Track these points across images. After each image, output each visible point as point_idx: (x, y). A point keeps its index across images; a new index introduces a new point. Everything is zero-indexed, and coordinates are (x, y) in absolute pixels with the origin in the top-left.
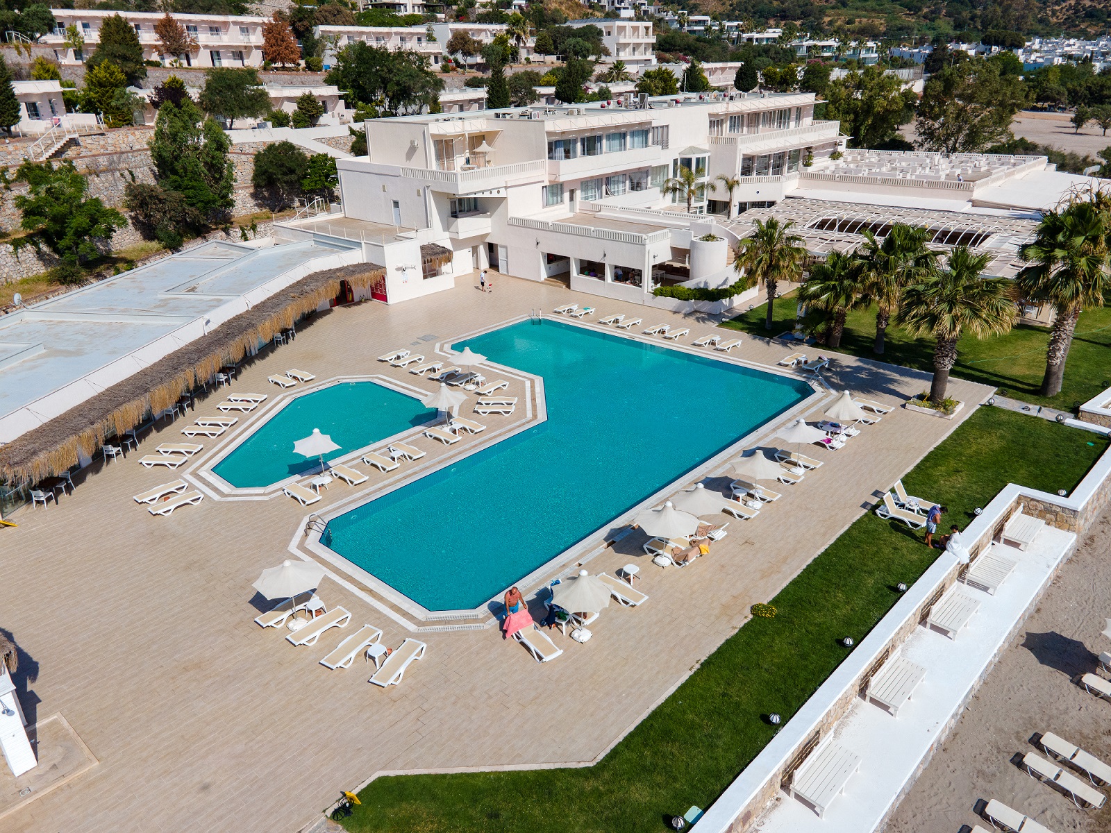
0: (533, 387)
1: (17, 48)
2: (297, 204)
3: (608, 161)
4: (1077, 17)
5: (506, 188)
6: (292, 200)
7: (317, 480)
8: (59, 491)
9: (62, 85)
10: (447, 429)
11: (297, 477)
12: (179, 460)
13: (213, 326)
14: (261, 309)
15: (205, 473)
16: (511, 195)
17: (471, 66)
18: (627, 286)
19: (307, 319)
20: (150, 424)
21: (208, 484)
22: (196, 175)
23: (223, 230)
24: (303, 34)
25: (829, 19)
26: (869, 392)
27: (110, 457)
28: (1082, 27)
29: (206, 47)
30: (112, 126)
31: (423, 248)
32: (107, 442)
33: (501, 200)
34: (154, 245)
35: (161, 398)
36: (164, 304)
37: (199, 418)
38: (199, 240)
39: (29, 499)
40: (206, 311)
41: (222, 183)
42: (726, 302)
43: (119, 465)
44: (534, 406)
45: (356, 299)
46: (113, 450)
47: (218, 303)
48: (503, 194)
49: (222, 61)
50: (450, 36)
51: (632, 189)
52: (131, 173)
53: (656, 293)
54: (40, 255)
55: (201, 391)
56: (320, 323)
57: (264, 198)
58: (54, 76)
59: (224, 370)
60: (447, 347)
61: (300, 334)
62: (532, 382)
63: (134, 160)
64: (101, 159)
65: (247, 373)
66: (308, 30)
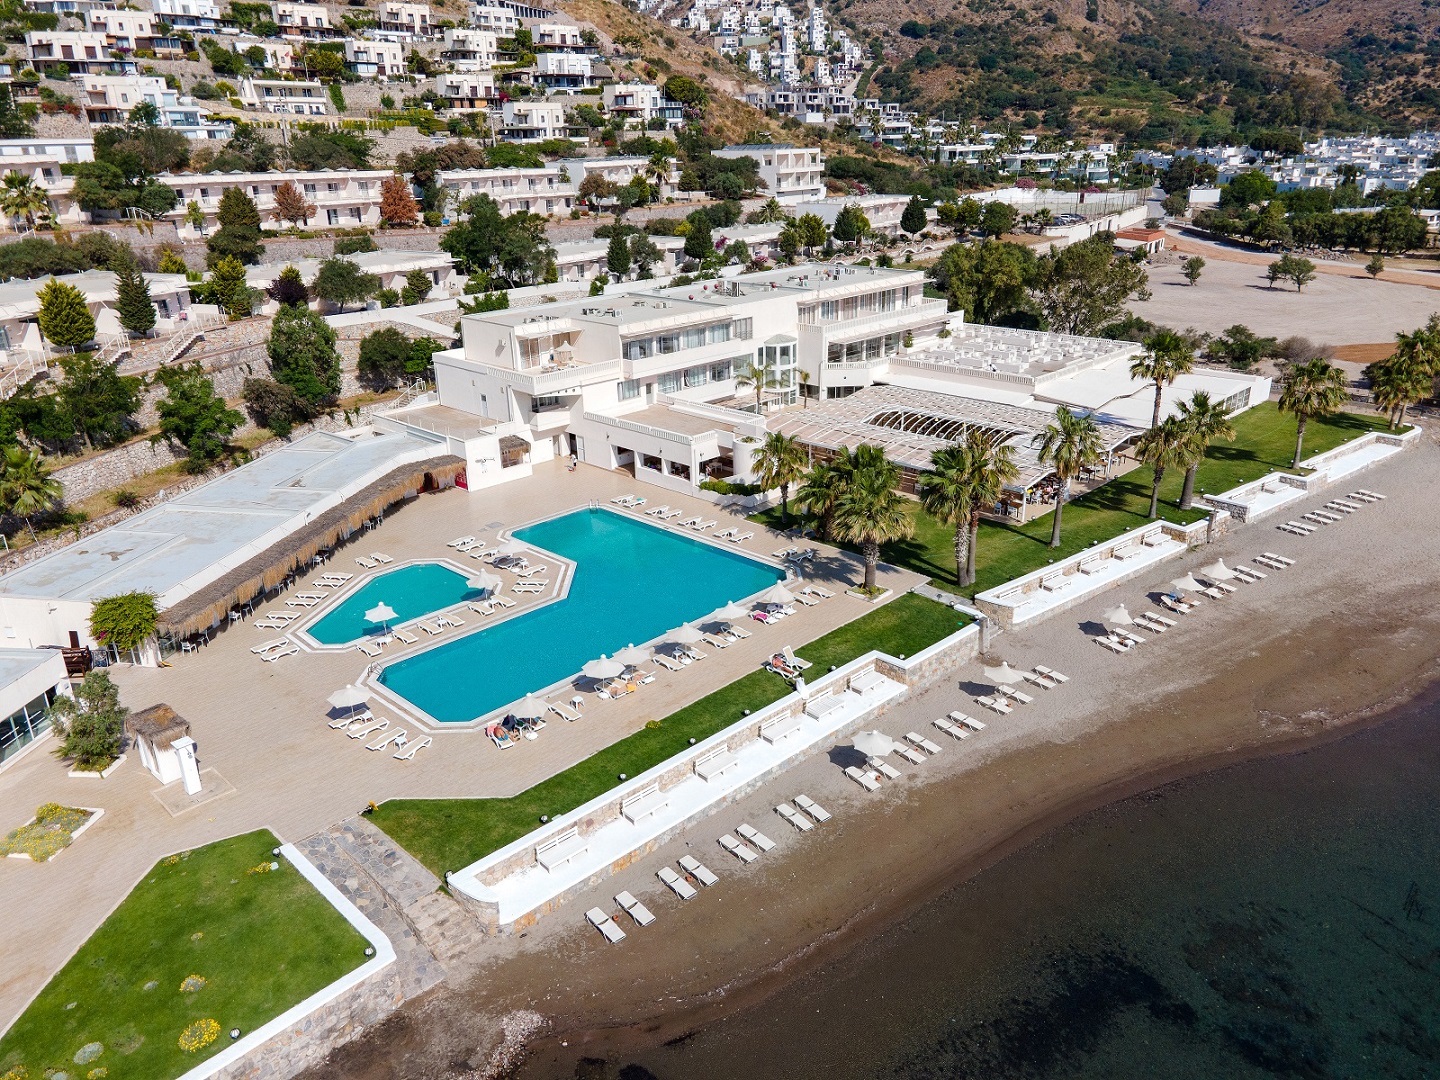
0: (566, 571)
1: (139, 227)
2: (400, 382)
3: (686, 356)
4: (1404, 100)
5: (581, 386)
6: (396, 381)
7: (381, 640)
8: (199, 644)
9: (188, 279)
10: (486, 604)
11: (368, 637)
12: (283, 623)
13: (313, 518)
14: (352, 501)
15: (299, 633)
16: (586, 392)
17: (606, 209)
18: (681, 479)
19: (395, 507)
20: (263, 596)
21: (303, 641)
22: (307, 370)
23: (328, 414)
24: (423, 182)
25: (1079, 109)
26: (829, 580)
27: (233, 620)
28: (1407, 114)
29: (323, 207)
30: (233, 320)
31: (501, 441)
32: (233, 609)
33: (578, 397)
34: (266, 432)
35: (271, 577)
36: (274, 498)
37: (299, 592)
38: (307, 426)
39: (179, 648)
40: (307, 505)
41: (330, 373)
42: (758, 497)
43: (239, 625)
44: (561, 586)
45: (441, 487)
46: (235, 615)
47: (318, 497)
48: (578, 391)
49: (340, 219)
50: (585, 175)
51: (714, 377)
52: (248, 366)
53: (704, 486)
54: (171, 447)
55: (301, 570)
56: (406, 509)
57: (369, 379)
58: (180, 269)
59: (320, 553)
60: (509, 533)
61: (388, 519)
62: (568, 566)
63: (251, 354)
64: (223, 357)
65: (339, 554)
66: (431, 179)
